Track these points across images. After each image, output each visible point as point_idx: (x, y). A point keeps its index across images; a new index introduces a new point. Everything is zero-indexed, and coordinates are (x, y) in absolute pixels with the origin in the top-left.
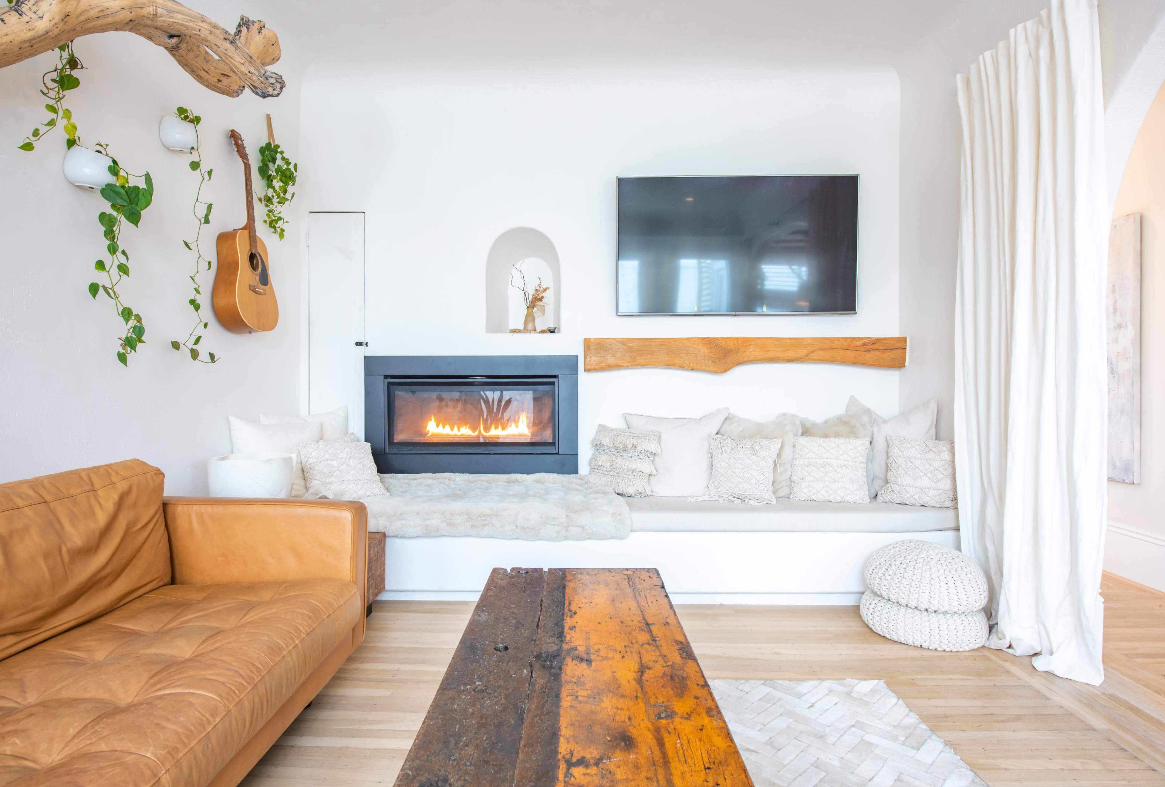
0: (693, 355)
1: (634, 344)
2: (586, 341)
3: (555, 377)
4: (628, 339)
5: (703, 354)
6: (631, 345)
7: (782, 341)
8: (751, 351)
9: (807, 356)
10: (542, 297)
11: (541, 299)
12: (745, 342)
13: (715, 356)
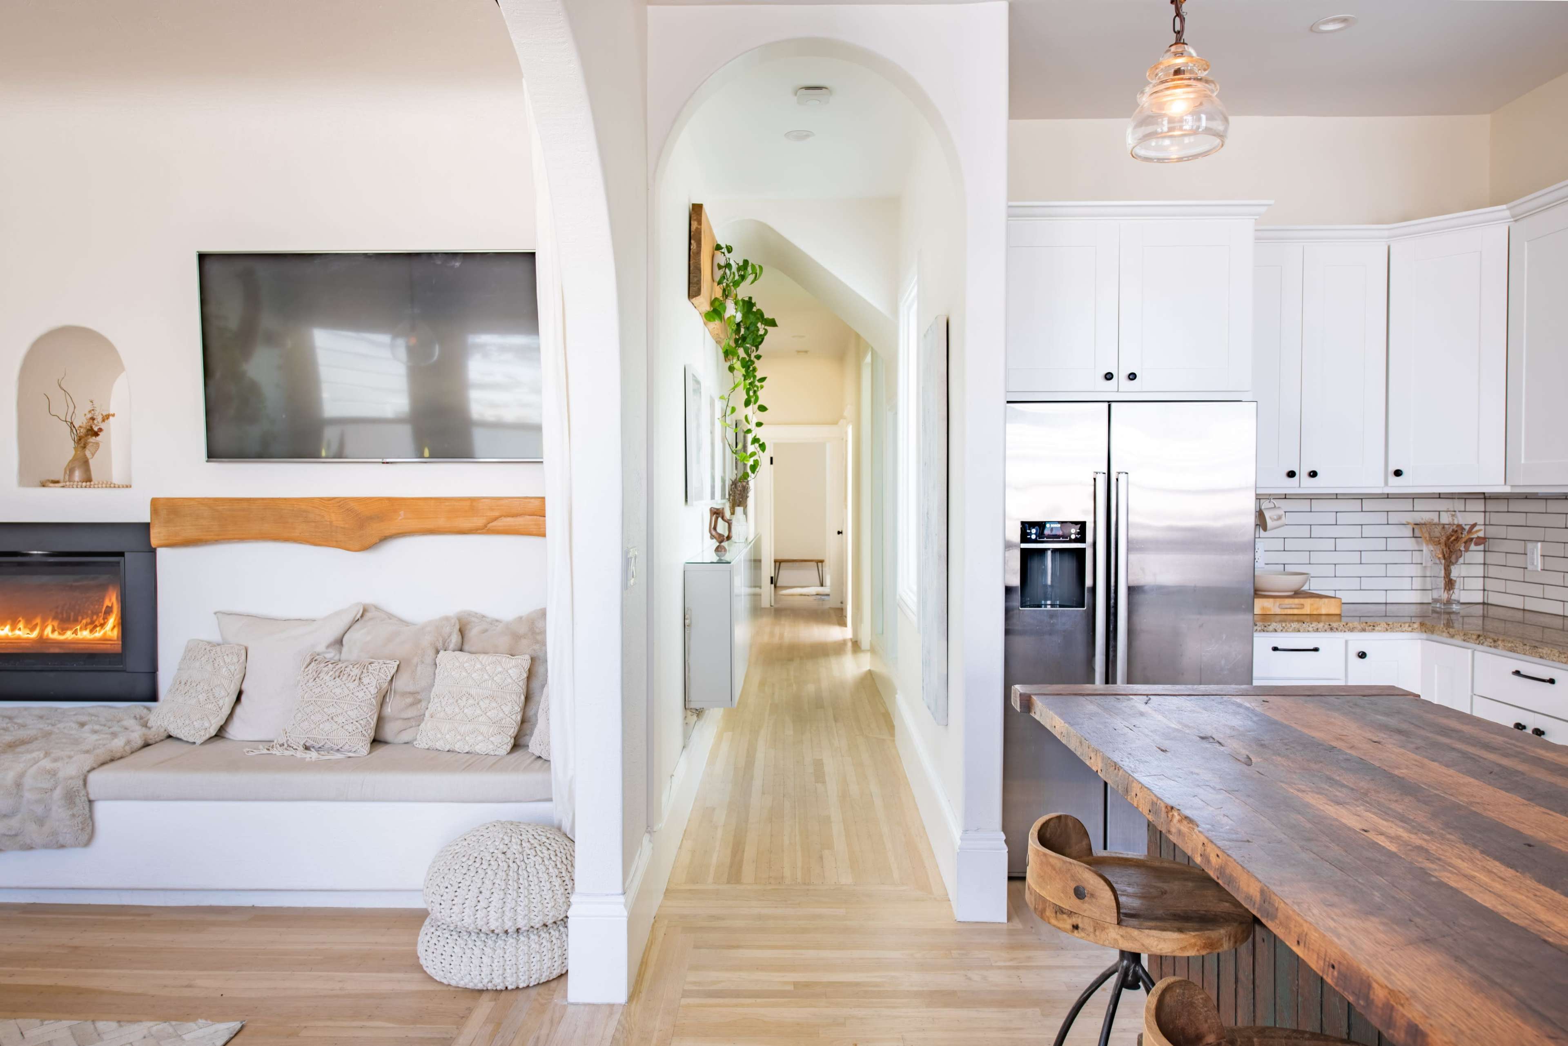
0: (313, 524)
1: (225, 507)
2: (155, 502)
3: (121, 554)
4: (216, 500)
5: (328, 523)
6: (220, 508)
7: (447, 504)
8: (400, 518)
9: (486, 526)
10: (100, 430)
11: (96, 434)
12: (393, 505)
13: (347, 526)
